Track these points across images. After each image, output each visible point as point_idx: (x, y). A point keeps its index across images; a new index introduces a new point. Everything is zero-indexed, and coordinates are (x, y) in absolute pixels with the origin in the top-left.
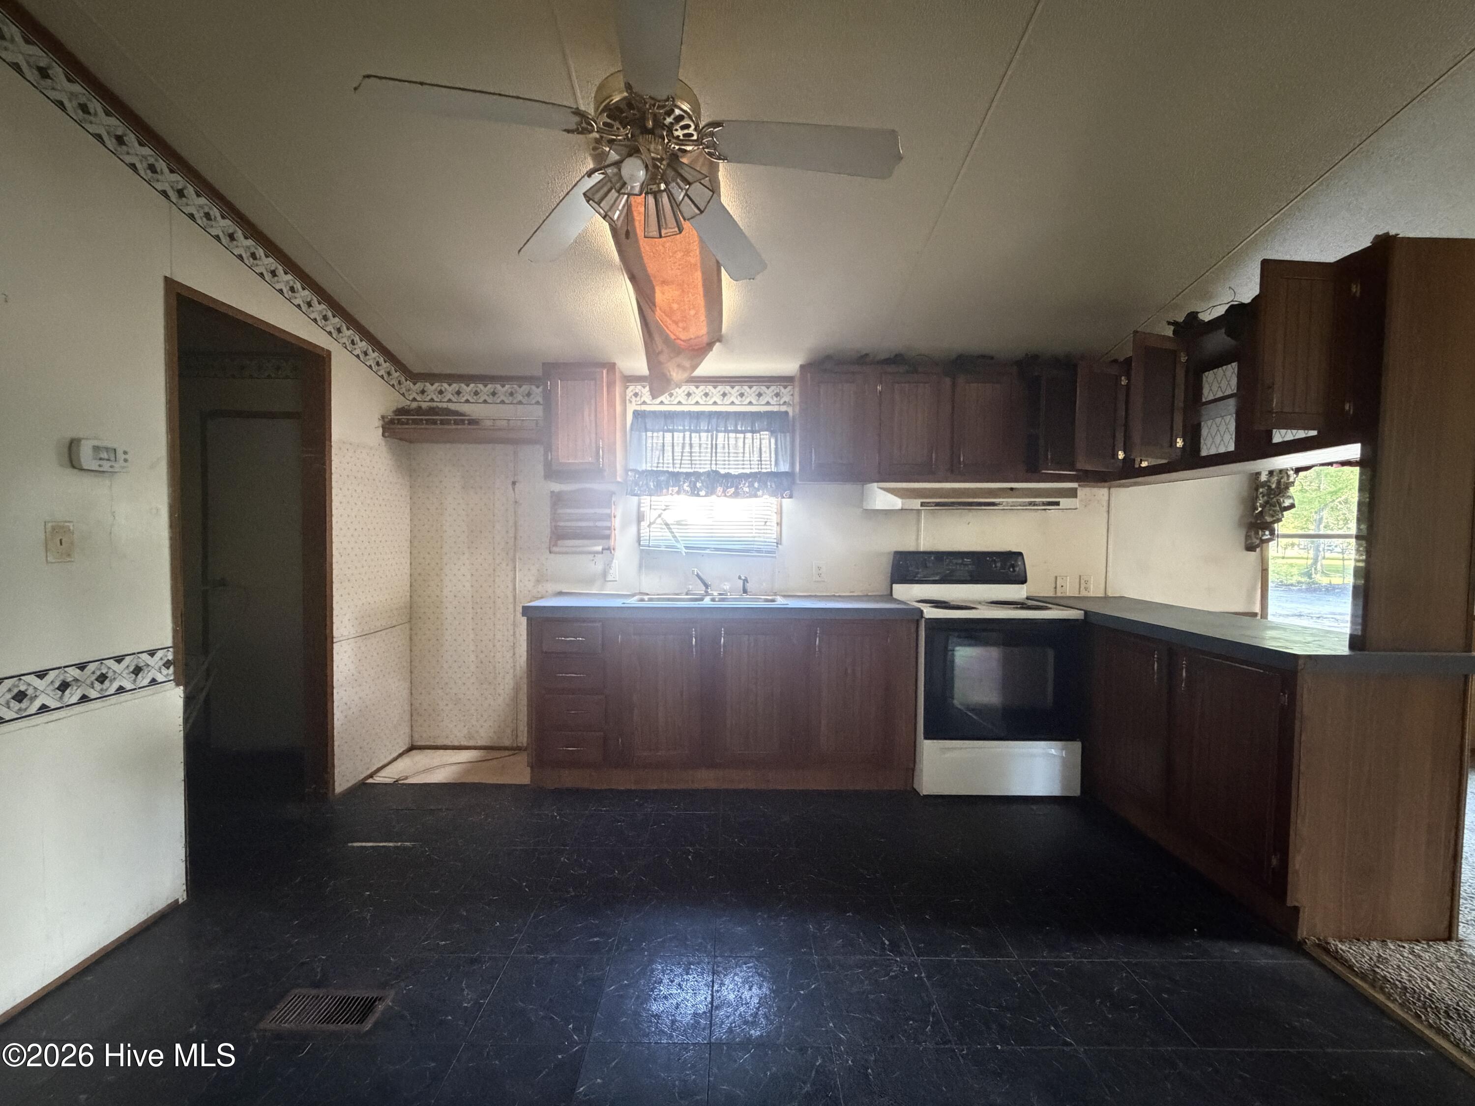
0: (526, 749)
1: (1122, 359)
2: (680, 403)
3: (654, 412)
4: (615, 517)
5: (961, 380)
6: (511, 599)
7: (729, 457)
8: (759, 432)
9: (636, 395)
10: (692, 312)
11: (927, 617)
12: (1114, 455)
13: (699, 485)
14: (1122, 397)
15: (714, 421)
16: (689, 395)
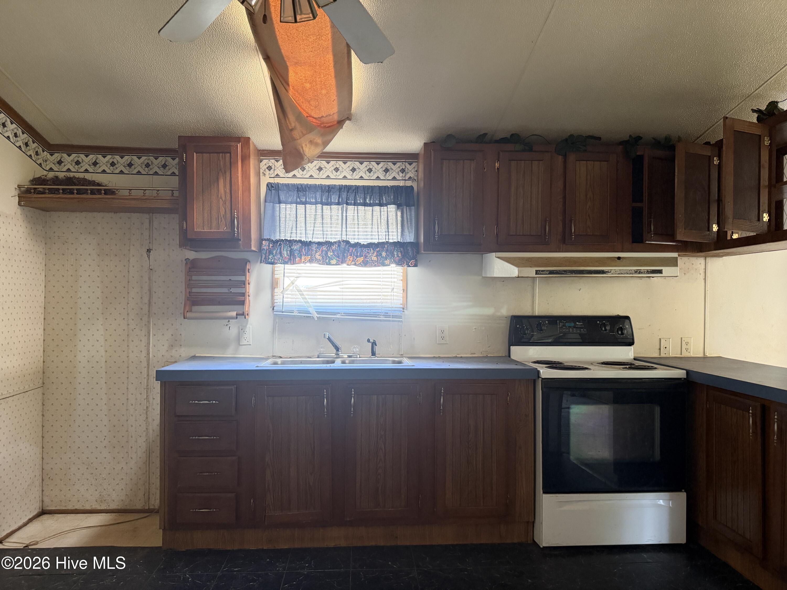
0: (157, 512)
1: (713, 142)
2: (311, 177)
3: (287, 185)
4: (249, 284)
5: (572, 158)
6: (145, 364)
7: (358, 228)
8: (386, 205)
9: (269, 168)
10: (324, 92)
11: (543, 377)
12: (709, 228)
13: (330, 254)
14: (714, 175)
15: (344, 195)
16: (320, 169)
